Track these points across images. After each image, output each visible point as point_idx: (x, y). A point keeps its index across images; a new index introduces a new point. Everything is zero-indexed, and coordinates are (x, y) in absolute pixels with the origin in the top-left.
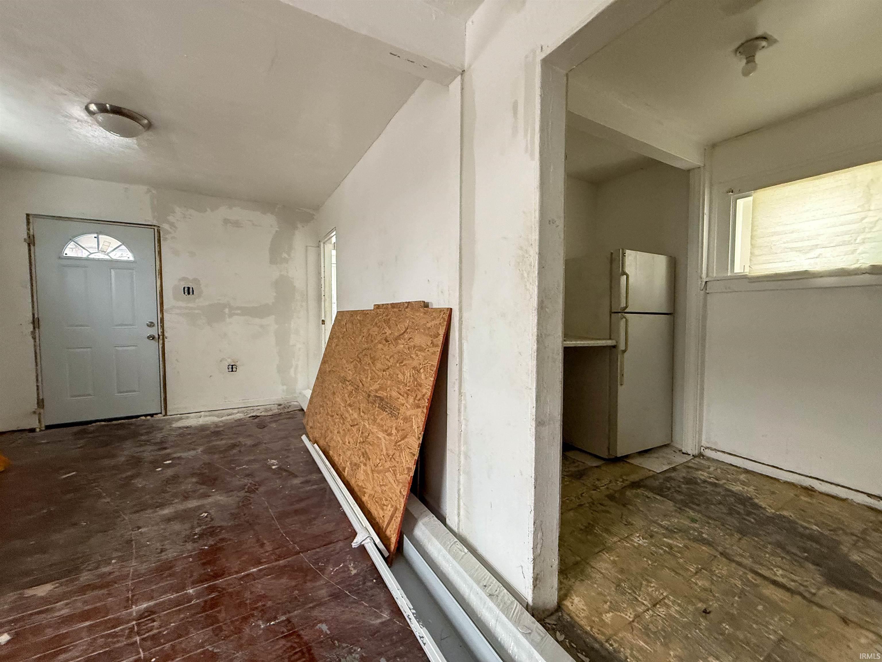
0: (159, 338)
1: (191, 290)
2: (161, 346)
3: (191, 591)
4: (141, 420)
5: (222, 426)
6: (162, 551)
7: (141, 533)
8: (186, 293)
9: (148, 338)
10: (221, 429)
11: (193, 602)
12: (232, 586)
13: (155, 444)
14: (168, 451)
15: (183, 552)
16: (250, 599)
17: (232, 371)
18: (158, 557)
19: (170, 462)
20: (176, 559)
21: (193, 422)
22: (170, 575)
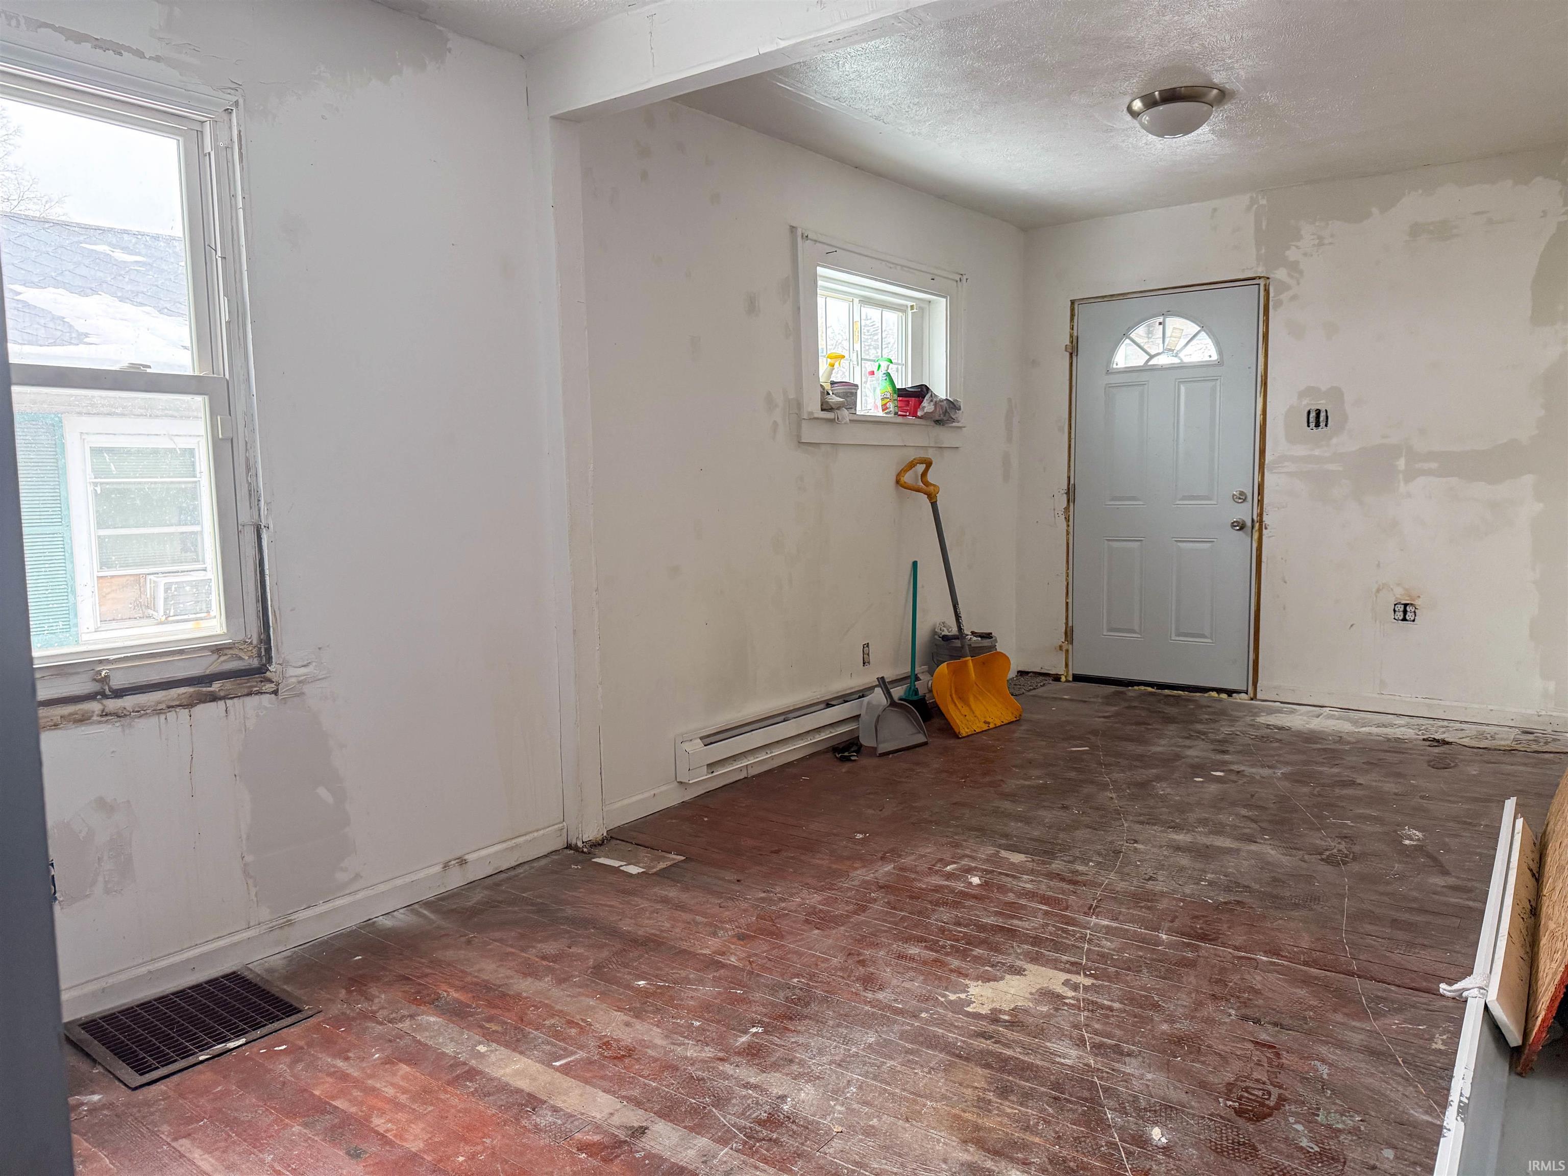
0: (1253, 527)
1: (1323, 415)
2: (1255, 545)
3: (1164, 937)
4: (1210, 697)
5: (1349, 743)
6: (1151, 878)
7: (1136, 849)
8: (1312, 425)
9: (1233, 525)
10: (1347, 747)
11: (1160, 948)
12: (1219, 959)
13: (1213, 741)
14: (1227, 757)
15: (1175, 891)
16: (1236, 984)
17: (1404, 619)
18: (1143, 883)
19: (1221, 774)
20: (1162, 894)
21: (1298, 721)
22: (1149, 908)
